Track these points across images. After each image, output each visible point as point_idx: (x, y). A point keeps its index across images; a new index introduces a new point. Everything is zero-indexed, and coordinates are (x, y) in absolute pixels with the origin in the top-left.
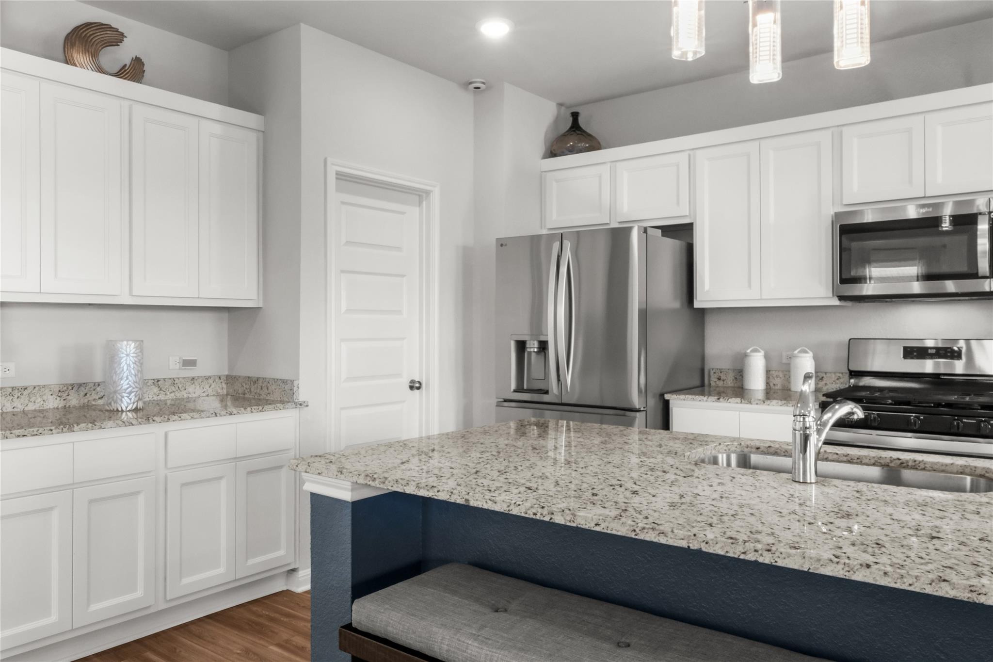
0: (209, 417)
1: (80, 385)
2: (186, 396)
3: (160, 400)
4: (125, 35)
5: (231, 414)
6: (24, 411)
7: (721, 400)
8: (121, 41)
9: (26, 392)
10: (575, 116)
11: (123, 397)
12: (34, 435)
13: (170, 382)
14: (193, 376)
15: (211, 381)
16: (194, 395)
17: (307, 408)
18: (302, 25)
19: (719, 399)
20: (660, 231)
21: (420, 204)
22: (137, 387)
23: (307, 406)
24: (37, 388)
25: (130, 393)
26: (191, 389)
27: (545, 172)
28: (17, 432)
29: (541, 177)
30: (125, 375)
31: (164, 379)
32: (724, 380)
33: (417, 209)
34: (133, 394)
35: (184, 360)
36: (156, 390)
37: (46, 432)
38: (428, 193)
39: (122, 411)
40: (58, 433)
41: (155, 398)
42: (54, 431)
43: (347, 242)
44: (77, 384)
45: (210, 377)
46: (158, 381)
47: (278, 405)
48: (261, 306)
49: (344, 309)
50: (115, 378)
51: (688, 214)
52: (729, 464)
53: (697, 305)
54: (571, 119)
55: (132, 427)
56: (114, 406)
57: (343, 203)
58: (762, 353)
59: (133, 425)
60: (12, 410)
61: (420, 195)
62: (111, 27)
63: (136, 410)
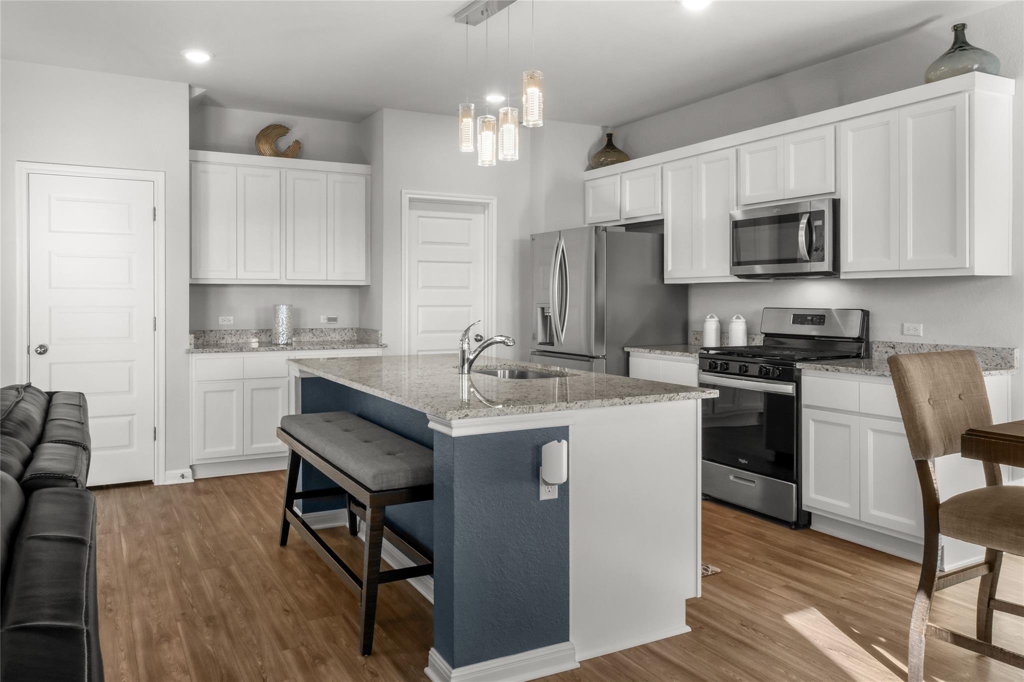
0: (319, 349)
1: (267, 330)
2: (330, 339)
3: (314, 341)
4: (290, 128)
5: (333, 349)
6: (237, 343)
7: (652, 351)
8: (287, 132)
9: (238, 333)
10: (610, 136)
11: (279, 336)
12: (224, 352)
13: (320, 330)
14: (335, 328)
15: (346, 331)
16: (335, 339)
17: (386, 348)
18: (384, 109)
19: (650, 351)
20: (624, 228)
21: (484, 212)
22: (287, 331)
23: (386, 347)
24: (244, 331)
25: (283, 334)
26: (333, 335)
27: (587, 181)
28: (215, 350)
29: (584, 184)
30: (281, 324)
31: (316, 329)
32: (699, 340)
33: (482, 215)
34: (285, 335)
35: (328, 318)
36: (311, 335)
37: (229, 351)
38: (488, 204)
39: (279, 344)
40: (235, 352)
41: (311, 340)
42: (233, 351)
43: (423, 242)
44: (265, 330)
45: (346, 329)
46: (312, 330)
47: (366, 345)
48: (369, 284)
49: (420, 286)
50: (276, 326)
51: (660, 212)
52: (504, 376)
53: (666, 282)
54: (606, 139)
55: (274, 352)
56: (276, 342)
57: (420, 217)
58: (716, 319)
59: (275, 350)
60: (231, 342)
61: (485, 206)
62: (282, 126)
63: (287, 344)
